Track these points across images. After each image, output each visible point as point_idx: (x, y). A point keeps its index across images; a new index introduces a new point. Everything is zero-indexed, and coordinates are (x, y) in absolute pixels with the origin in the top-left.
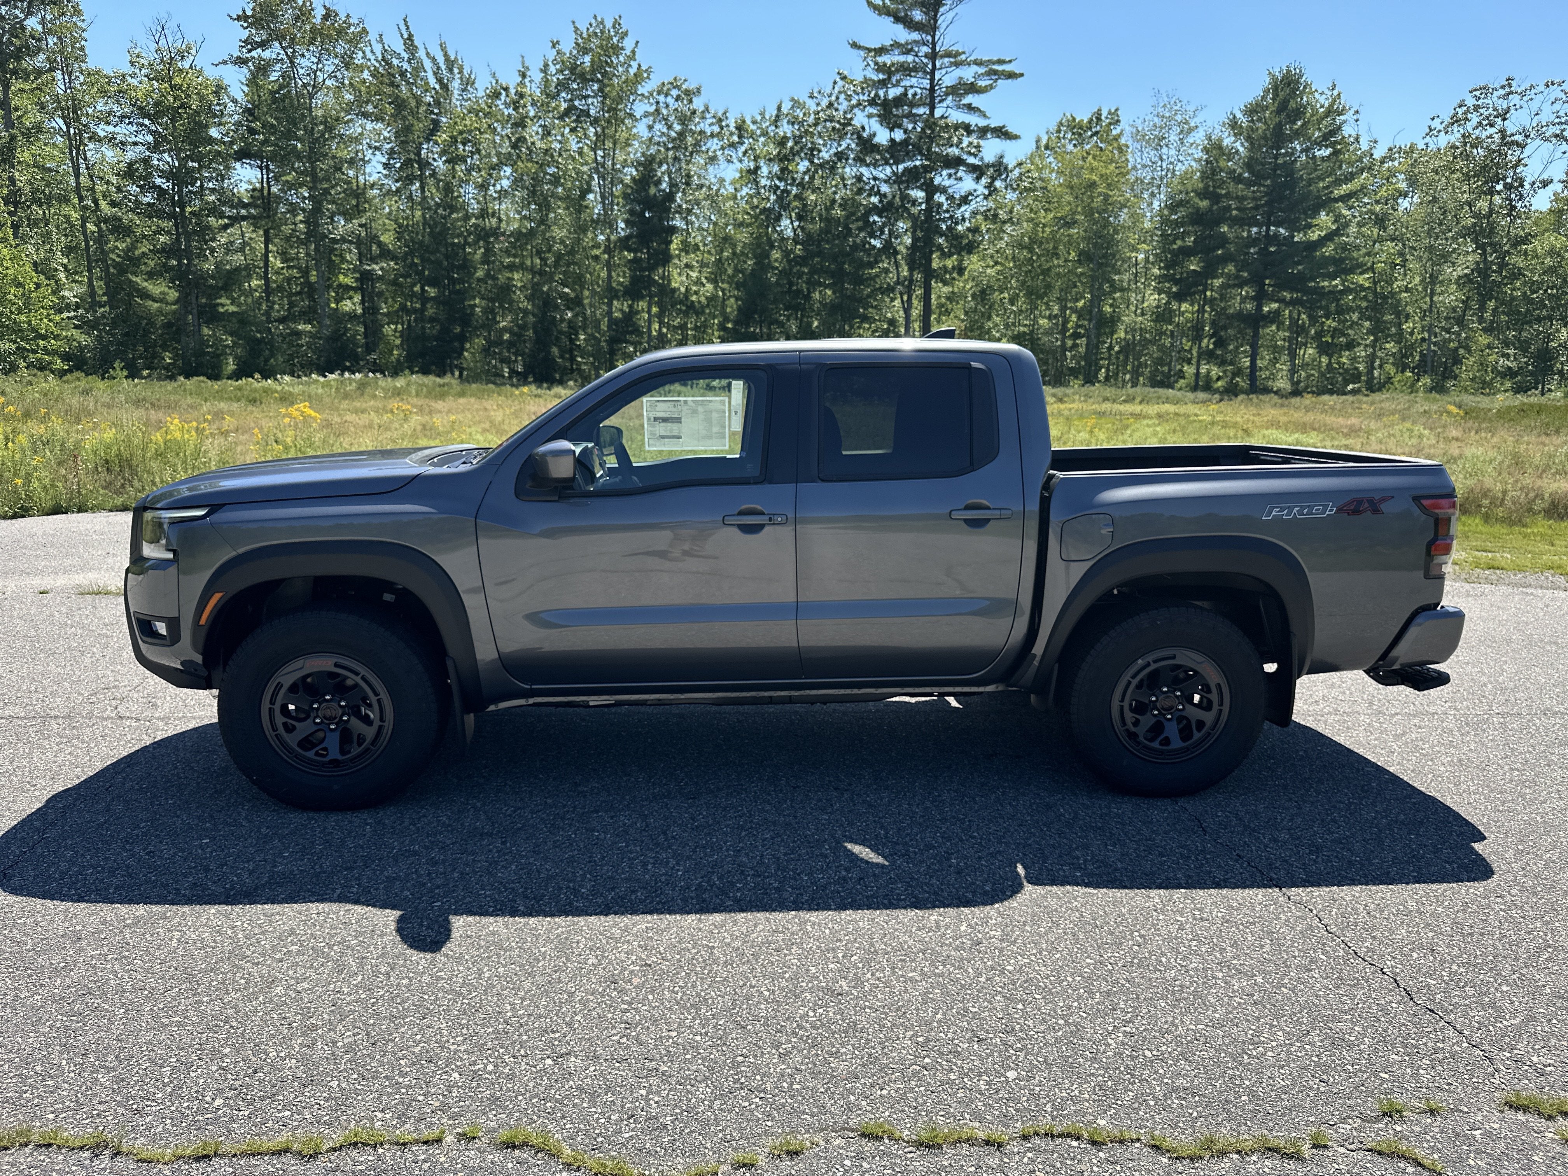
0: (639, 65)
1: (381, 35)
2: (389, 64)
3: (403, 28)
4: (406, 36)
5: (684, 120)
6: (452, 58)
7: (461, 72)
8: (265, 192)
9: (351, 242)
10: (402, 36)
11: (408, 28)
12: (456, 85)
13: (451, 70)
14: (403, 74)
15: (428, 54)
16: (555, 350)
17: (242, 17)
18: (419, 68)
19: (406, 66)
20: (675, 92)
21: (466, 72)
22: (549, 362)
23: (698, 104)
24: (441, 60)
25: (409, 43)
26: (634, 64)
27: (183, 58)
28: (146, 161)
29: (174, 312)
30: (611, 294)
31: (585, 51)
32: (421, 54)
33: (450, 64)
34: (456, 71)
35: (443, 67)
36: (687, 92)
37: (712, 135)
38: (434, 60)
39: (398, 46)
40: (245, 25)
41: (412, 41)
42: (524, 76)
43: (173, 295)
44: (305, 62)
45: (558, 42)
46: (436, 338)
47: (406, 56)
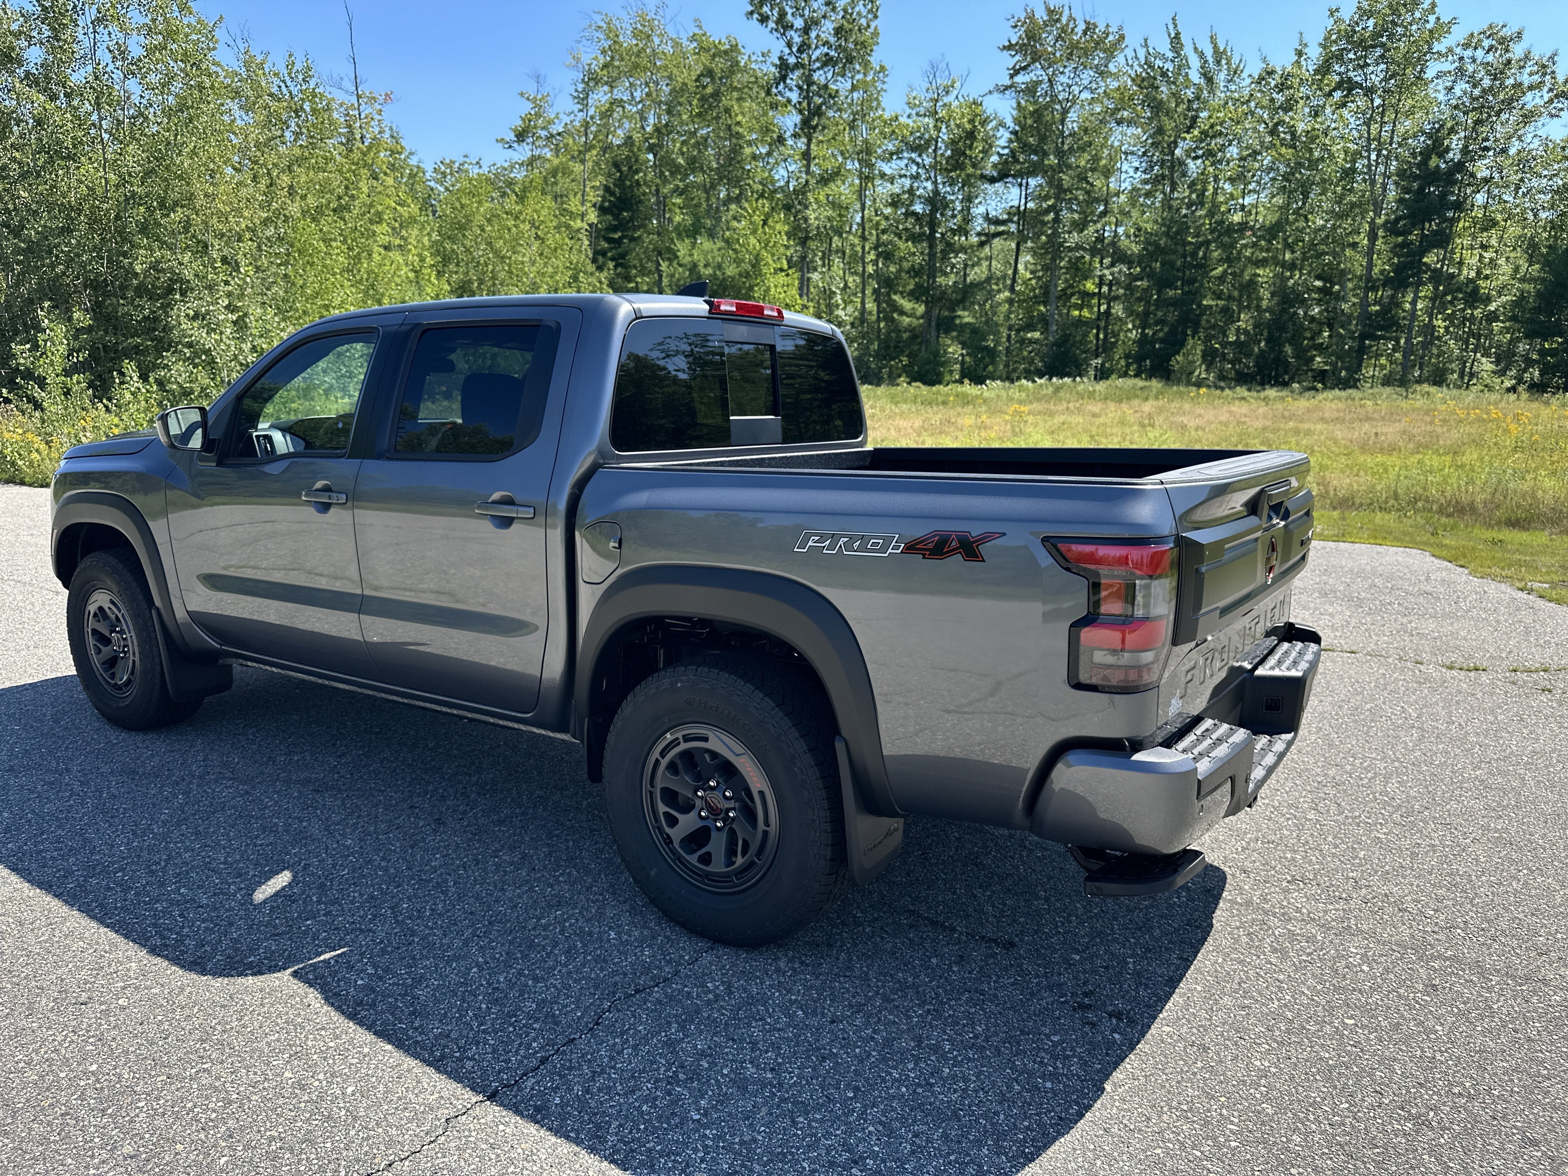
0: (1438, 19)
1: (1146, 40)
2: (1151, 67)
3: (1171, 27)
4: (1173, 35)
5: (1497, 75)
6: (1222, 49)
7: (1228, 63)
8: (1022, 208)
9: (1085, 249)
10: (1169, 35)
11: (1176, 26)
12: (1221, 78)
13: (1218, 62)
14: (1164, 74)
15: (1196, 49)
16: (1288, 349)
17: (1010, 47)
18: (1182, 66)
19: (1169, 66)
20: (1486, 43)
21: (1235, 61)
22: (1280, 361)
23: (1517, 51)
24: (1209, 53)
25: (1176, 42)
26: (1432, 19)
27: (947, 93)
28: (911, 191)
29: (921, 325)
30: (1370, 284)
31: (1369, 14)
32: (1188, 50)
33: (1219, 55)
34: (1224, 62)
35: (1211, 60)
36: (1503, 41)
37: (1531, 88)
38: (1201, 55)
39: (1164, 47)
40: (1013, 53)
41: (1179, 39)
42: (1300, 54)
43: (921, 309)
44: (1063, 79)
45: (1337, 10)
46: (1162, 341)
47: (1170, 55)
